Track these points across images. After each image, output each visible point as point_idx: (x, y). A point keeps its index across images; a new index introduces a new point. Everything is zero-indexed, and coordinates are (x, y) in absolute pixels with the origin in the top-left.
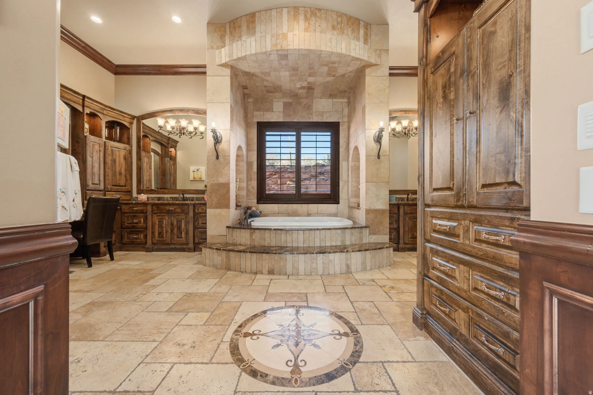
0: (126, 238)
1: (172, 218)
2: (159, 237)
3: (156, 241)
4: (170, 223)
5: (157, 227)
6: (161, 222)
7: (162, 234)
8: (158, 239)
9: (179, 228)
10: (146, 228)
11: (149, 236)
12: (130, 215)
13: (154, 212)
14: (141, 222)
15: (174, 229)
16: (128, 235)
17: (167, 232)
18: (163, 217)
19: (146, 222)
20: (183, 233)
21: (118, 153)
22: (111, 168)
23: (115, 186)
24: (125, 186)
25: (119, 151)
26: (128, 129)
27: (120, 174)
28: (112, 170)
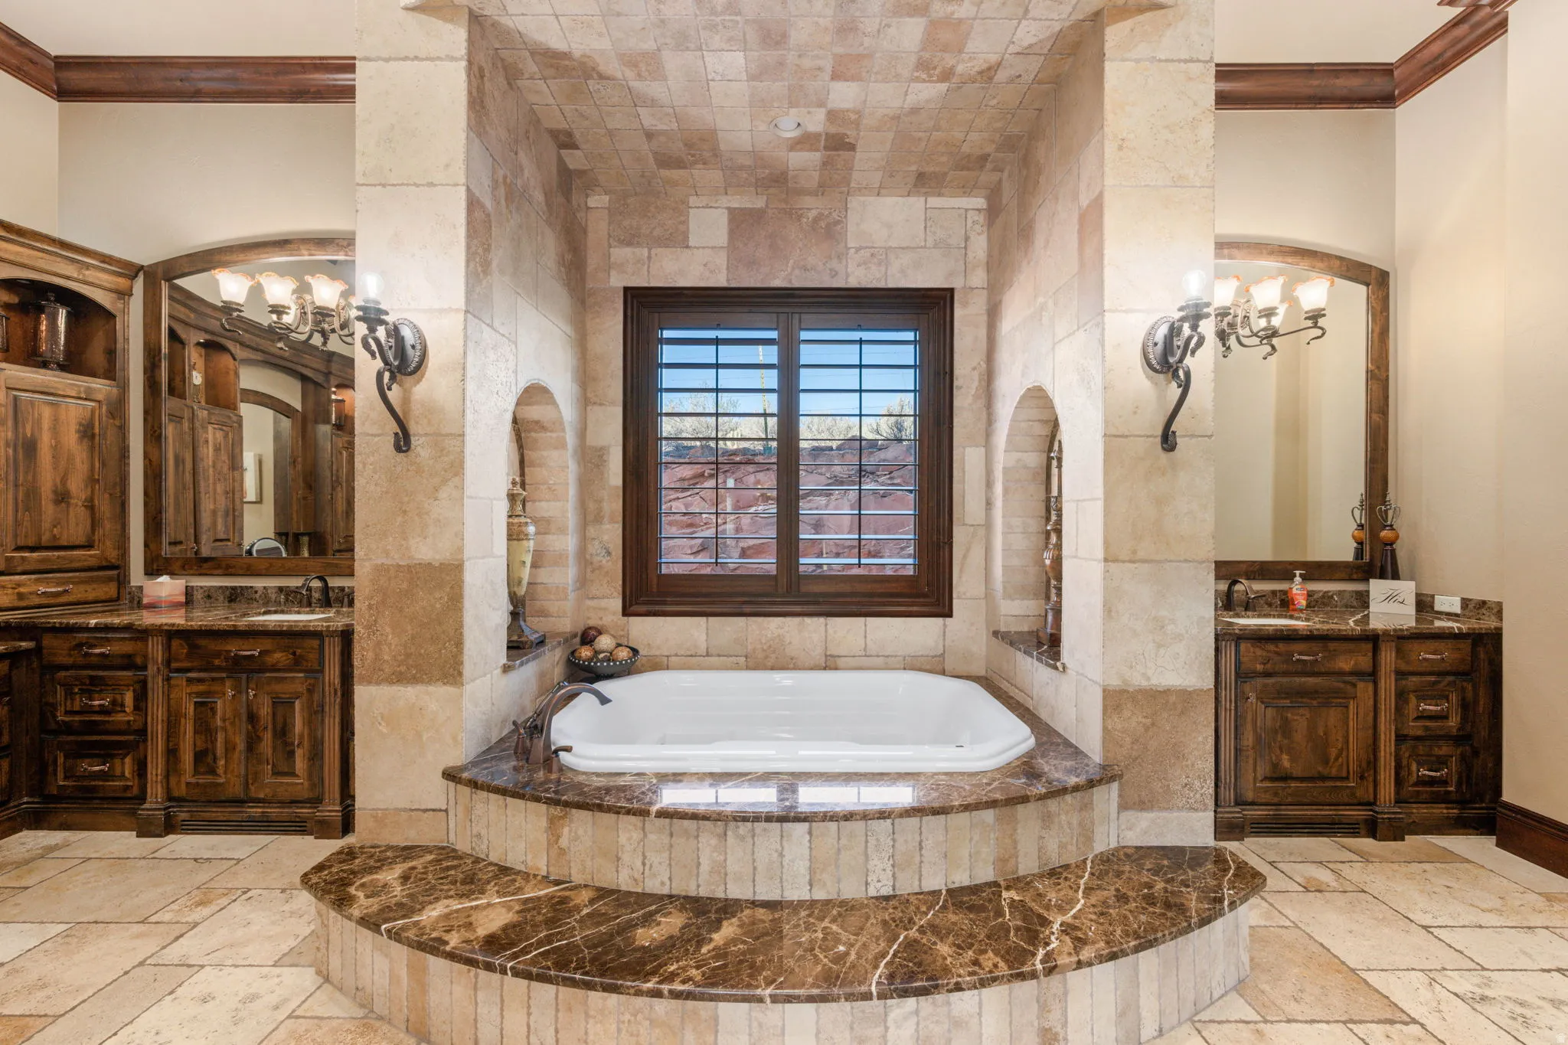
0: (60, 774)
1: (251, 693)
2: (196, 772)
3: (183, 786)
4: (243, 711)
5: (188, 728)
6: (204, 708)
7: (210, 759)
8: (193, 780)
9: (282, 732)
10: (142, 732)
11: (156, 769)
12: (76, 678)
13: (174, 665)
14: (123, 705)
15: (259, 739)
16: (70, 762)
17: (230, 748)
18: (216, 687)
19: (142, 705)
20: (299, 754)
21: (47, 413)
22: (11, 477)
23: (32, 549)
24: (89, 546)
25: (51, 404)
26: (110, 316)
27: (62, 497)
28: (16, 486)
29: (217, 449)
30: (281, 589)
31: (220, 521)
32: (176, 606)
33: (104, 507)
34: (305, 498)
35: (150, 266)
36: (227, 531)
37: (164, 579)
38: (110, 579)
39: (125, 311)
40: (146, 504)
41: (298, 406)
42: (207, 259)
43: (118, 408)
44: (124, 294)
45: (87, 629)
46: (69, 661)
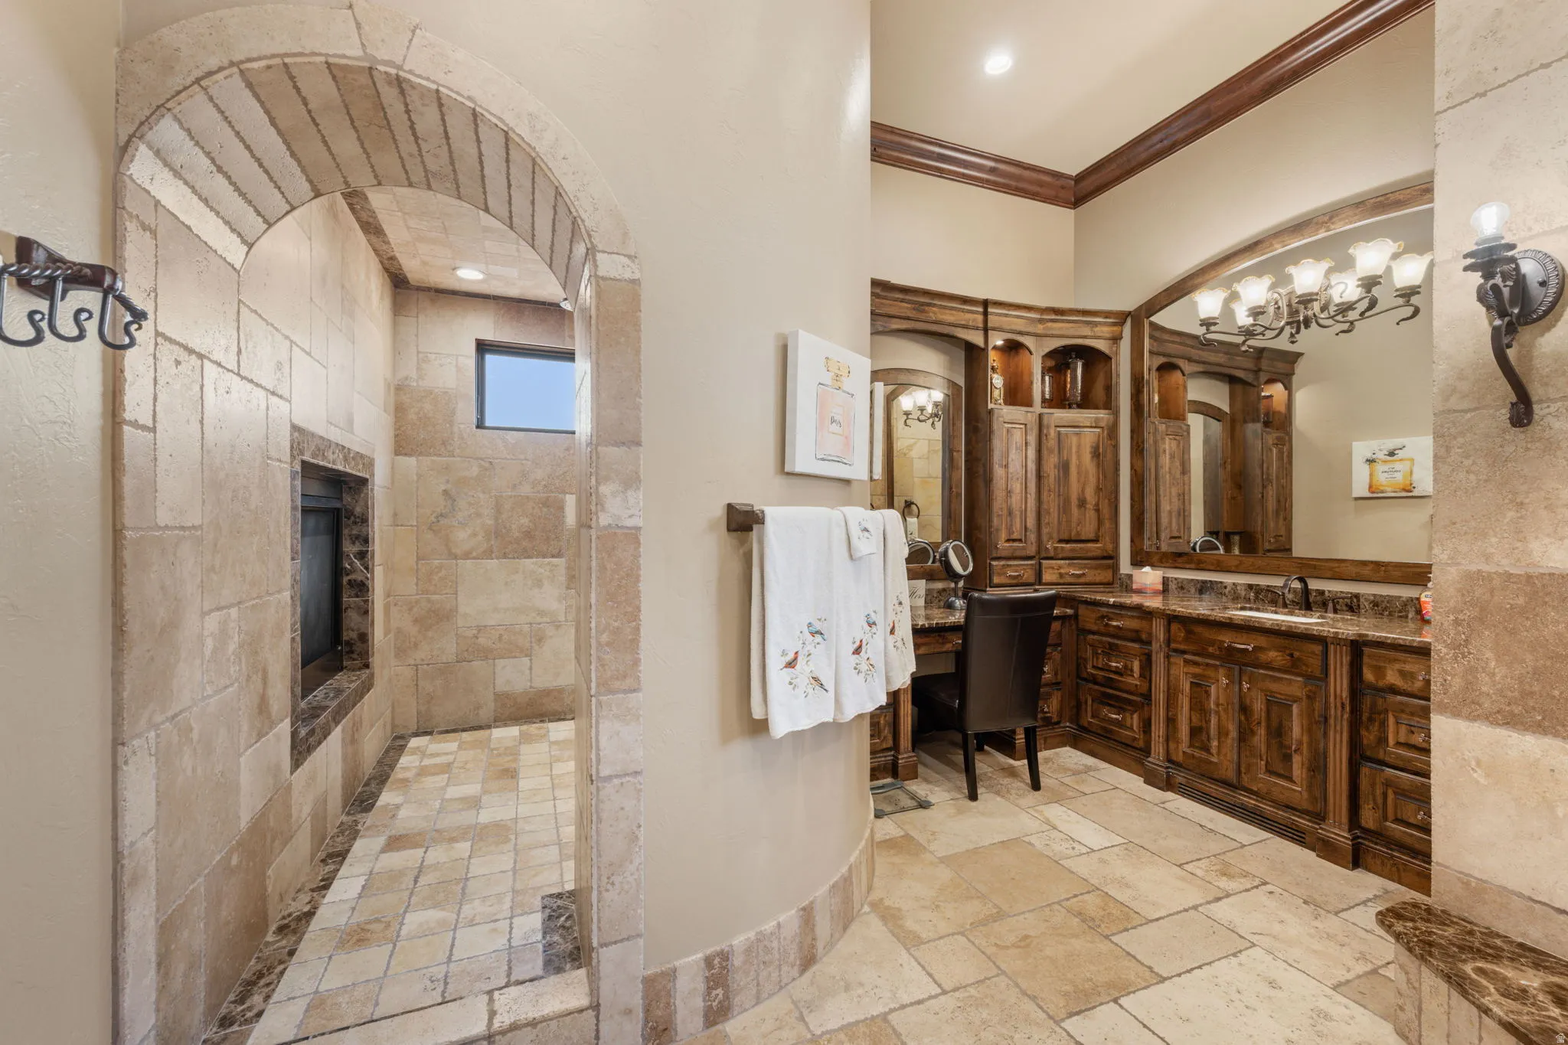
0: (1089, 714)
1: (1246, 686)
2: (1191, 746)
3: (1181, 754)
4: (1236, 701)
5: (1184, 703)
6: (1199, 687)
7: (1204, 737)
8: (1188, 751)
9: (1278, 733)
10: (1148, 697)
11: (1158, 730)
12: (1100, 642)
13: (1173, 645)
14: (1132, 670)
15: (1253, 733)
16: (1096, 705)
17: (1222, 733)
18: (1210, 673)
19: (1147, 674)
20: (1296, 760)
21: (1074, 440)
22: (1057, 490)
23: (1067, 541)
24: (1096, 541)
25: (1077, 434)
26: (1107, 359)
27: (1082, 503)
28: (1059, 495)
29: (1172, 457)
30: (1250, 587)
31: (1174, 520)
32: (1156, 593)
33: (1106, 511)
34: (1233, 498)
35: (1136, 310)
36: (1179, 531)
37: (1147, 569)
38: (1108, 567)
39: (1117, 353)
40: (1132, 507)
41: (1226, 408)
42: (1181, 289)
43: (1113, 431)
44: (1116, 339)
45: (1107, 605)
46: (1095, 628)
